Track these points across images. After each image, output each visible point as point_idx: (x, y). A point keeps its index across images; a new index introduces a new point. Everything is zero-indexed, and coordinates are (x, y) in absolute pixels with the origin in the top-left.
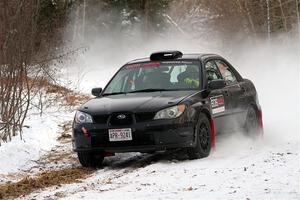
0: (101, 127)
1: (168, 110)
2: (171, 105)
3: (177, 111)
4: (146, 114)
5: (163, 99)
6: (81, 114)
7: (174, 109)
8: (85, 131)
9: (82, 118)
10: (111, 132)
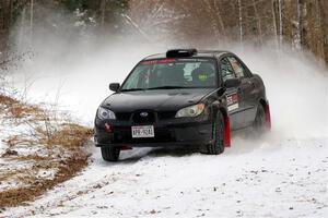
0: (124, 123)
1: (189, 109)
2: (192, 104)
3: (197, 110)
4: (168, 113)
5: (183, 97)
6: (103, 111)
7: (194, 108)
8: (108, 127)
9: (105, 114)
10: (133, 129)
